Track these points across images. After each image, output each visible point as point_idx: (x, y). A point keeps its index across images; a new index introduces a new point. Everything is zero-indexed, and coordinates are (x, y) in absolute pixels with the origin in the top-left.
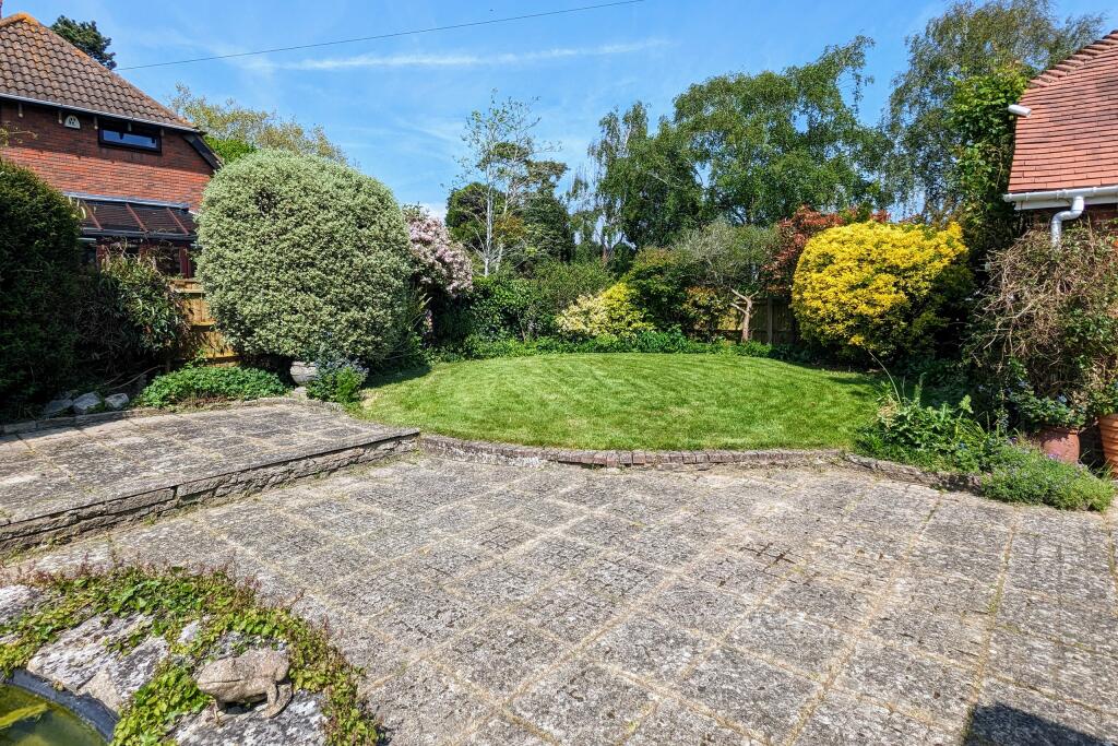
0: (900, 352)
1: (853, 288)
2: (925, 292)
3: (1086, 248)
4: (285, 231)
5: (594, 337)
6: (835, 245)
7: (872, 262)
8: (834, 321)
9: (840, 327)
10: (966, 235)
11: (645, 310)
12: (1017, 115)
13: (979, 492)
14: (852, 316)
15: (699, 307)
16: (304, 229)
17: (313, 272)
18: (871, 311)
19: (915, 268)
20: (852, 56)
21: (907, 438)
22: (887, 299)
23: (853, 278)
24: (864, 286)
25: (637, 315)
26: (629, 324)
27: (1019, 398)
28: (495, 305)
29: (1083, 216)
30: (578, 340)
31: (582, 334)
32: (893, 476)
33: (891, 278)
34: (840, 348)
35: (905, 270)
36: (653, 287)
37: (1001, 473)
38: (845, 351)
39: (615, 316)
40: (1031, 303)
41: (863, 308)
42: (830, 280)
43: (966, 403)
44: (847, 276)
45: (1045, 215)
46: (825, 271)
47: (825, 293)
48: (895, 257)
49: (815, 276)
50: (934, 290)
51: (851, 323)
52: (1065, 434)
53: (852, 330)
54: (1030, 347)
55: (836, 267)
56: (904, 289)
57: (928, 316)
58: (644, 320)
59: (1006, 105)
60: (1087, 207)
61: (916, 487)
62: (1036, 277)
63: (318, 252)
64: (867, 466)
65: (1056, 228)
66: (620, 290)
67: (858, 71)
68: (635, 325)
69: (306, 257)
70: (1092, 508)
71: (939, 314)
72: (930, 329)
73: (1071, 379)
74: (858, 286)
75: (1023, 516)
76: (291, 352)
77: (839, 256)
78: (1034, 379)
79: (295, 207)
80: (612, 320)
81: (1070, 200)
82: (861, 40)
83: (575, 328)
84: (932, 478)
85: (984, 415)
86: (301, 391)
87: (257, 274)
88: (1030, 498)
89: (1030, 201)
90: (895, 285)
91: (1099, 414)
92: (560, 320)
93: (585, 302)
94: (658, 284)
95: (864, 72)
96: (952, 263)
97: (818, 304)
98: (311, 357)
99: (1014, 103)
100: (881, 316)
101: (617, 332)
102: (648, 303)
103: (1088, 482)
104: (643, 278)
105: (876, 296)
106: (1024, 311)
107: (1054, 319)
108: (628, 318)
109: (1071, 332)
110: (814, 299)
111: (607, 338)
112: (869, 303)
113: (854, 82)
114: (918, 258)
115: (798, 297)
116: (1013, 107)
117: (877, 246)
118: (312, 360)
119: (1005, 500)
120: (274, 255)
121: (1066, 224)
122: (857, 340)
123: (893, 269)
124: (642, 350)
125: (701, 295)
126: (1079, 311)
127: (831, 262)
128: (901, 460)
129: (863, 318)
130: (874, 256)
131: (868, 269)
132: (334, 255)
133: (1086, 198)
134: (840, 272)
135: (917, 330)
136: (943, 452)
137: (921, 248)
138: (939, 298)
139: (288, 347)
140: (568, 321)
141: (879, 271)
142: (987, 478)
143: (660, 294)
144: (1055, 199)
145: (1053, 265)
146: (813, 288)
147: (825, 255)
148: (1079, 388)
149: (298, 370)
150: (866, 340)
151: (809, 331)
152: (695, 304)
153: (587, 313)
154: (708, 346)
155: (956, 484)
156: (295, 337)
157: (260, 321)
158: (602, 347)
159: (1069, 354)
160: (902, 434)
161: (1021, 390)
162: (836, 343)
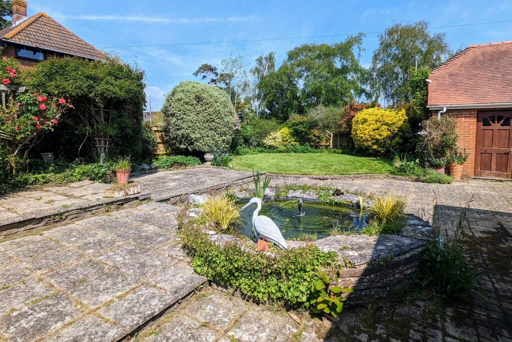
0: (388, 151)
1: (374, 130)
2: (396, 131)
3: (446, 120)
4: (205, 109)
5: (277, 148)
6: (367, 115)
7: (380, 122)
8: (368, 141)
9: (370, 143)
10: (407, 113)
11: (296, 137)
12: (428, 82)
13: (423, 182)
14: (373, 139)
15: (316, 136)
16: (211, 109)
17: (214, 123)
18: (380, 138)
19: (393, 124)
20: (357, 40)
21: (404, 170)
22: (385, 134)
23: (375, 127)
24: (378, 129)
25: (293, 139)
26: (290, 142)
27: (430, 159)
28: (241, 135)
29: (446, 112)
30: (271, 149)
31: (274, 147)
32: (401, 180)
33: (386, 127)
34: (369, 150)
35: (391, 124)
36: (300, 129)
37: (428, 176)
38: (371, 151)
39: (285, 139)
40: (434, 134)
41: (377, 137)
42: (367, 127)
43: (417, 161)
44: (372, 126)
45: (436, 112)
46: (365, 124)
47: (365, 132)
48: (388, 120)
49: (361, 126)
50: (399, 131)
51: (373, 141)
52: (441, 168)
53: (373, 144)
54: (433, 145)
55: (369, 123)
56: (390, 130)
57: (397, 139)
58: (295, 141)
59: (425, 79)
60: (447, 110)
61: (407, 182)
62: (435, 128)
63: (215, 117)
64: (394, 178)
65: (439, 115)
66: (285, 131)
67: (360, 46)
68: (292, 143)
69: (212, 118)
70: (448, 183)
71: (400, 138)
72: (398, 143)
73: (443, 154)
74: (376, 129)
75: (434, 186)
76: (206, 150)
77: (370, 119)
78: (434, 154)
79: (208, 102)
80: (283, 141)
81: (443, 108)
82: (361, 34)
83: (271, 144)
84: (411, 179)
85: (422, 165)
86: (208, 164)
87: (197, 124)
88: (435, 182)
89: (434, 108)
90: (388, 129)
91: (449, 163)
92: (265, 141)
93: (273, 135)
94: (301, 128)
95: (362, 46)
96: (404, 122)
97: (361, 135)
98: (211, 152)
99: (427, 79)
100: (383, 139)
101: (285, 146)
102: (296, 135)
103: (447, 177)
104: (296, 126)
105: (382, 133)
106: (432, 136)
107: (439, 139)
108: (289, 141)
109: (443, 142)
110: (361, 133)
111: (282, 148)
112: (380, 135)
113: (358, 50)
114: (394, 121)
115: (354, 133)
116: (427, 80)
117: (382, 116)
118: (212, 153)
119: (429, 183)
120: (202, 118)
121: (442, 114)
122: (375, 147)
123: (387, 124)
124: (295, 152)
125: (316, 132)
126: (445, 137)
127: (367, 121)
128: (403, 176)
129: (377, 140)
130: (381, 119)
131: (379, 124)
132: (219, 118)
133: (447, 108)
134: (369, 125)
135: (394, 144)
136: (413, 173)
137: (395, 117)
138: (400, 134)
139: (206, 149)
140: (268, 141)
141: (382, 125)
142: (425, 178)
143: (302, 132)
144: (439, 108)
145: (439, 125)
146: (361, 130)
147: (364, 119)
148: (444, 156)
149: (208, 156)
150: (378, 147)
151: (359, 145)
152: (314, 135)
153: (274, 138)
154: (319, 150)
155: (417, 180)
156: (208, 145)
157: (197, 140)
158: (280, 151)
159: (442, 147)
160: (402, 169)
161: (431, 157)
162: (368, 148)
